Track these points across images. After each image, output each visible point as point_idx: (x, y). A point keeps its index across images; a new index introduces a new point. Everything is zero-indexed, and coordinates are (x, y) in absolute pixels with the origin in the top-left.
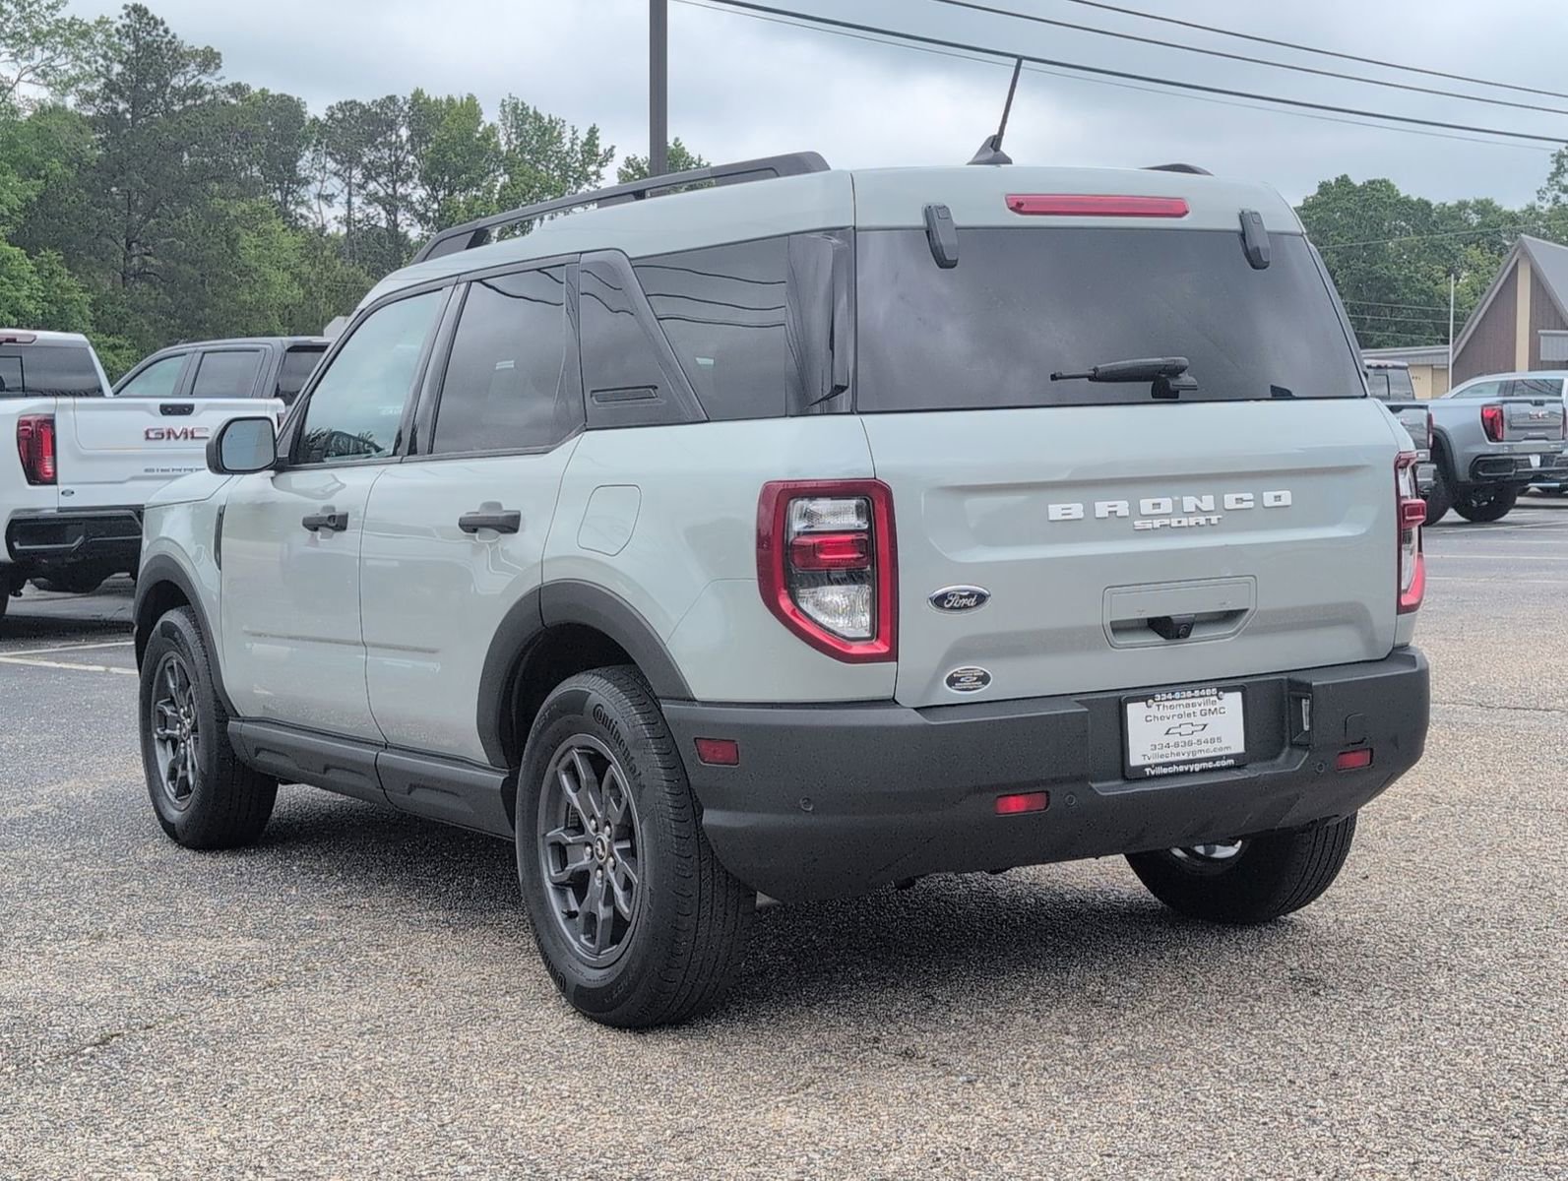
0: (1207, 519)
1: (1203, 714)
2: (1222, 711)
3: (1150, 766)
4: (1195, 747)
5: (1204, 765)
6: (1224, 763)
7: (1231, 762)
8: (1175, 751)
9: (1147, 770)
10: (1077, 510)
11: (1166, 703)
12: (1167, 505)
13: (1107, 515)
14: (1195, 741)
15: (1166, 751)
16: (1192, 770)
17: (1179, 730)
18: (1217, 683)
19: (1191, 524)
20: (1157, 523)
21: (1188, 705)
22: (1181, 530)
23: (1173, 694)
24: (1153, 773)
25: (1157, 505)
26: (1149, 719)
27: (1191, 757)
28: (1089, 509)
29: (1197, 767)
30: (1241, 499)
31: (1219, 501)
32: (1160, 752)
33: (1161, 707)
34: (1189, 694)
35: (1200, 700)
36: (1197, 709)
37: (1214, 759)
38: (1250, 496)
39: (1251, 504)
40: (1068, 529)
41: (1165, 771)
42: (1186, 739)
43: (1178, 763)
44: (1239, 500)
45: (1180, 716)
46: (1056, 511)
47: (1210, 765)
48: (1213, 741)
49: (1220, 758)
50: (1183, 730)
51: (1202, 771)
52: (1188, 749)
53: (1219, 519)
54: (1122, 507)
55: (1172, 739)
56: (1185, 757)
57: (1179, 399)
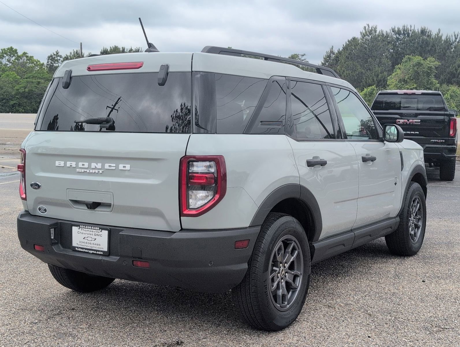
0: (98, 171)
1: (95, 235)
2: (101, 235)
3: (77, 247)
4: (92, 245)
5: (93, 252)
6: (99, 253)
7: (102, 253)
8: (86, 245)
9: (76, 248)
10: (62, 164)
11: (84, 229)
12: (86, 165)
13: (70, 166)
14: (92, 243)
15: (83, 244)
16: (89, 252)
17: (87, 238)
18: (100, 226)
19: (93, 172)
20: (83, 171)
21: (91, 231)
22: (90, 174)
23: (85, 226)
24: (78, 250)
25: (83, 165)
26: (79, 232)
27: (91, 248)
28: (65, 164)
29: (91, 252)
30: (111, 166)
31: (103, 166)
32: (82, 244)
33: (82, 230)
34: (90, 227)
35: (95, 230)
36: (93, 233)
37: (97, 251)
38: (114, 165)
39: (114, 168)
40: (60, 170)
41: (81, 250)
42: (90, 242)
43: (86, 249)
44: (110, 166)
45: (88, 234)
46: (57, 163)
47: (95, 252)
48: (98, 245)
49: (99, 251)
50: (89, 239)
51: (93, 253)
52: (89, 245)
53: (102, 172)
54: (74, 164)
55: (85, 241)
56: (89, 248)
57: (115, 131)
